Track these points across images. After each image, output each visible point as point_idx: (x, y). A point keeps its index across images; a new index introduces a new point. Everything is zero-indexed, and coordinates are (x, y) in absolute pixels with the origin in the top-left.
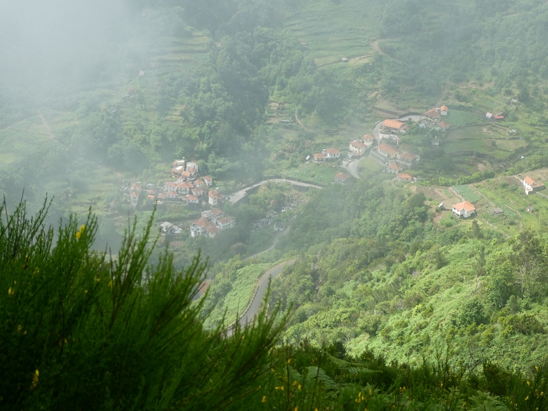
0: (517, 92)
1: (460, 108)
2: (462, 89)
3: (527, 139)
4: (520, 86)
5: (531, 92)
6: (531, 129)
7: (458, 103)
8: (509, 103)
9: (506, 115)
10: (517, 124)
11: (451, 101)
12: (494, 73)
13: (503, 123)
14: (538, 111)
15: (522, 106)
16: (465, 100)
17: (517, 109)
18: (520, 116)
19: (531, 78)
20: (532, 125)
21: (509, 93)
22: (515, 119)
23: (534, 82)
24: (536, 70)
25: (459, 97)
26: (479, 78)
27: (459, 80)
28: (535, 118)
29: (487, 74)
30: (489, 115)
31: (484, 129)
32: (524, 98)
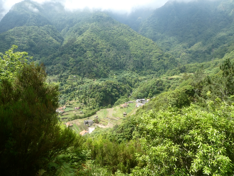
0: (83, 102)
1: (69, 107)
2: (71, 102)
3: (85, 114)
4: (84, 100)
5: (87, 102)
6: (86, 111)
7: (69, 106)
8: (81, 105)
9: (80, 108)
10: (83, 110)
11: (68, 105)
12: (79, 98)
13: (79, 110)
14: (89, 106)
15: (84, 105)
16: (71, 105)
17: (83, 106)
18: (84, 108)
19: (87, 98)
20: (87, 110)
21: (81, 102)
22: (83, 109)
23: (88, 99)
24: (89, 96)
25: (69, 104)
26: (75, 99)
27: (70, 100)
28: (88, 108)
29: (77, 98)
30: (76, 108)
31: (74, 112)
32: (85, 103)
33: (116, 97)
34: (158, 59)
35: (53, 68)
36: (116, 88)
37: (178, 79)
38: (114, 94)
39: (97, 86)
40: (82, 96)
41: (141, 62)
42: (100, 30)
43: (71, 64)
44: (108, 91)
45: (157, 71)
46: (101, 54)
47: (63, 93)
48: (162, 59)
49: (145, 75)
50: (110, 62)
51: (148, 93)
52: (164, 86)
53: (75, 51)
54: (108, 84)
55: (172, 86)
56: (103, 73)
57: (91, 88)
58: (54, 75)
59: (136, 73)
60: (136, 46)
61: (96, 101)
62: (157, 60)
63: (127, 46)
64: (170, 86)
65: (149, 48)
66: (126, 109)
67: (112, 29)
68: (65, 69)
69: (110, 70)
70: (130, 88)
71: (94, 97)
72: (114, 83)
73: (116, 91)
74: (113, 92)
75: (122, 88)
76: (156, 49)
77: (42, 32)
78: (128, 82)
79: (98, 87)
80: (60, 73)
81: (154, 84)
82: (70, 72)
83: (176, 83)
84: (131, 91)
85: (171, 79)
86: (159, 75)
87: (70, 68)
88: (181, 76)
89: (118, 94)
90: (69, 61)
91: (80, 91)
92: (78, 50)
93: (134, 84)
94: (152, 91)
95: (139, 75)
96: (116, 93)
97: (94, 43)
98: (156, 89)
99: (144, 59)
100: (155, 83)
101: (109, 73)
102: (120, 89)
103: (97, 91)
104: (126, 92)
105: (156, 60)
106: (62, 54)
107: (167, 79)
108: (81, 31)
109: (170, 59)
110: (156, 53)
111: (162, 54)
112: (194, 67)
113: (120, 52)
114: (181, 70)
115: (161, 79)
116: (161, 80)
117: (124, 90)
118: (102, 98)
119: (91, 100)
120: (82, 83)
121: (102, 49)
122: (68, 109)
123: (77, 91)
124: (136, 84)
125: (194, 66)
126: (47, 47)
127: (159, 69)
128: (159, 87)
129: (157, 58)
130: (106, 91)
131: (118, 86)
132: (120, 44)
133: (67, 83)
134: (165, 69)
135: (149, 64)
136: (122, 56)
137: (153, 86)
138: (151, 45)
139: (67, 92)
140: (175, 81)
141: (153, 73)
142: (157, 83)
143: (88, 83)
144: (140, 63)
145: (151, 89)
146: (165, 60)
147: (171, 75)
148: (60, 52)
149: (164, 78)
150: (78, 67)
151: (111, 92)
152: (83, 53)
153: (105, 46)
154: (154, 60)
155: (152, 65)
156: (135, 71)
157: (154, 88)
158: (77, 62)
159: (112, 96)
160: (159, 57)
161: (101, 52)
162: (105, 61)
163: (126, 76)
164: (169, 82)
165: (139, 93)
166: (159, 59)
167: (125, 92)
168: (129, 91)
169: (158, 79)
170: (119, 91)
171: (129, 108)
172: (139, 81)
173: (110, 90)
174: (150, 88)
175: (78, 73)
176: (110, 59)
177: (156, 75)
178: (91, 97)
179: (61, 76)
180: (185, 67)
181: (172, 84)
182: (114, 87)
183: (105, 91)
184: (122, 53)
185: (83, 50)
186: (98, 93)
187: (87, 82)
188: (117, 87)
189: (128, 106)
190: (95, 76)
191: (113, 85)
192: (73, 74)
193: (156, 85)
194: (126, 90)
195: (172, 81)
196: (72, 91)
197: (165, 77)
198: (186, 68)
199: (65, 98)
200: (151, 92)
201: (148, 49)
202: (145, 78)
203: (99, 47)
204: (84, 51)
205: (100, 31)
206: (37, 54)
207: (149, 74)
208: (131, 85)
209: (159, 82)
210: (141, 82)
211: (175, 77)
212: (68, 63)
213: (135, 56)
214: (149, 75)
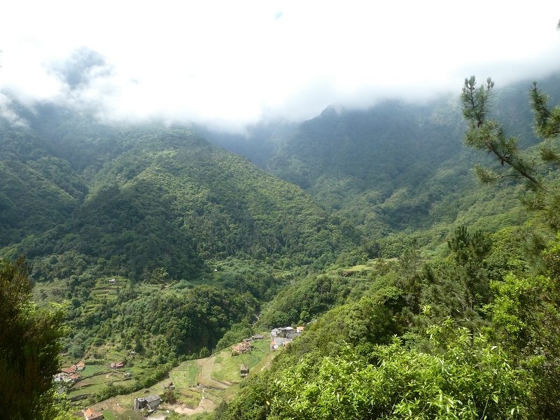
0: (134, 346)
1: (94, 363)
2: (100, 350)
3: (137, 379)
4: (137, 341)
5: (144, 345)
6: (142, 371)
7: (94, 360)
8: (129, 355)
9: (125, 363)
10: (132, 369)
11: (92, 359)
12: (123, 336)
13: (122, 369)
14: (149, 357)
15: (137, 356)
16: (100, 357)
17: (134, 358)
18: (135, 363)
19: (146, 336)
20: (143, 368)
21: (129, 347)
22: (132, 365)
23: (148, 338)
24: (149, 330)
25: (96, 356)
26: (113, 341)
27: (99, 344)
28: (146, 362)
29: (118, 337)
30: (112, 365)
31: (107, 376)
32: (140, 350)
33: (221, 326)
34: (316, 228)
35: (55, 261)
36: (221, 304)
37: (364, 273)
38: (214, 319)
39: (171, 301)
40: (131, 331)
41: (277, 238)
42: (180, 166)
43: (105, 248)
44: (201, 312)
45: (317, 258)
46: (183, 222)
47: (80, 326)
48: (326, 229)
49: (288, 267)
50: (204, 239)
51: (299, 312)
52: (336, 291)
53: (116, 216)
54: (199, 296)
55: (353, 290)
56: (186, 268)
57: (156, 309)
58: (56, 280)
59: (268, 263)
60: (264, 201)
61: (169, 342)
62: (315, 230)
63: (242, 203)
64: (349, 291)
65: (294, 205)
66: (246, 357)
67: (208, 164)
68: (89, 263)
69: (205, 259)
70: (254, 302)
71: (163, 332)
72: (215, 292)
73: (220, 311)
74: (212, 315)
75: (235, 304)
76: (310, 207)
77: (32, 173)
78: (248, 286)
79: (174, 304)
80: (73, 273)
81: (312, 288)
82: (101, 269)
83: (361, 284)
84: (258, 310)
85: (350, 274)
86: (321, 265)
87: (101, 260)
88: (370, 265)
89: (225, 318)
90: (98, 241)
91: (127, 317)
92: (123, 213)
93: (265, 290)
94: (308, 305)
95: (276, 268)
96: (220, 317)
97: (166, 196)
98: (316, 300)
99: (283, 231)
100: (313, 285)
101: (200, 267)
102: (230, 305)
103: (171, 315)
104: (245, 312)
105: (311, 231)
106: (81, 225)
107: (341, 273)
108: (133, 171)
109: (344, 227)
110: (310, 215)
111: (323, 218)
112: (398, 244)
113: (226, 215)
114: (369, 251)
115: (327, 274)
116: (326, 278)
117: (239, 309)
118: (184, 331)
119: (155, 338)
120: (132, 296)
121: (185, 209)
122: (91, 370)
123: (119, 319)
124: (269, 291)
125: (397, 242)
126: (42, 210)
127: (321, 253)
128: (323, 296)
129: (315, 226)
130: (195, 313)
131: (224, 298)
132: (227, 199)
133: (91, 299)
134: (333, 252)
135: (297, 241)
136: (232, 226)
137: (309, 294)
138: (298, 197)
139: (91, 322)
140: (359, 279)
141: (306, 263)
142: (319, 286)
143: (149, 294)
144: (276, 240)
145: (304, 302)
146: (331, 230)
147: (350, 265)
148: (77, 221)
149: (333, 271)
150: (123, 257)
151: (208, 314)
152: (137, 222)
153: (190, 204)
154: (308, 231)
155: (303, 242)
156: (264, 259)
157: (312, 297)
158: (120, 244)
159: (210, 326)
160: (319, 223)
161: (181, 218)
162: (191, 238)
163: (244, 273)
164: (346, 283)
165: (278, 313)
166: (319, 230)
167: (243, 312)
168: (252, 309)
169: (320, 276)
170: (227, 312)
171: (253, 352)
172: (275, 282)
173: (204, 310)
174: (303, 299)
175: (123, 270)
176: (204, 232)
177: (314, 267)
178: (156, 332)
179: (77, 282)
180: (377, 245)
181: (353, 286)
182: (214, 302)
183: (191, 314)
184: (232, 217)
185: (136, 214)
186: (173, 321)
187: (146, 291)
188: (222, 301)
189: (252, 347)
190: (166, 277)
191: (211, 298)
192: (109, 275)
193: (317, 290)
194: (246, 306)
195: (352, 279)
196: (104, 319)
197: (337, 271)
198: (381, 247)
199: (84, 339)
200: (305, 308)
201: (293, 207)
202: (290, 274)
203: (175, 205)
204: (138, 217)
205: (179, 170)
206: (13, 227)
207: (299, 266)
208: (256, 294)
209: (322, 282)
210: (280, 284)
211: (358, 268)
212: (96, 248)
213: (262, 224)
214: (299, 268)
